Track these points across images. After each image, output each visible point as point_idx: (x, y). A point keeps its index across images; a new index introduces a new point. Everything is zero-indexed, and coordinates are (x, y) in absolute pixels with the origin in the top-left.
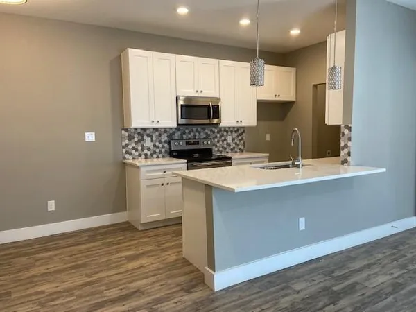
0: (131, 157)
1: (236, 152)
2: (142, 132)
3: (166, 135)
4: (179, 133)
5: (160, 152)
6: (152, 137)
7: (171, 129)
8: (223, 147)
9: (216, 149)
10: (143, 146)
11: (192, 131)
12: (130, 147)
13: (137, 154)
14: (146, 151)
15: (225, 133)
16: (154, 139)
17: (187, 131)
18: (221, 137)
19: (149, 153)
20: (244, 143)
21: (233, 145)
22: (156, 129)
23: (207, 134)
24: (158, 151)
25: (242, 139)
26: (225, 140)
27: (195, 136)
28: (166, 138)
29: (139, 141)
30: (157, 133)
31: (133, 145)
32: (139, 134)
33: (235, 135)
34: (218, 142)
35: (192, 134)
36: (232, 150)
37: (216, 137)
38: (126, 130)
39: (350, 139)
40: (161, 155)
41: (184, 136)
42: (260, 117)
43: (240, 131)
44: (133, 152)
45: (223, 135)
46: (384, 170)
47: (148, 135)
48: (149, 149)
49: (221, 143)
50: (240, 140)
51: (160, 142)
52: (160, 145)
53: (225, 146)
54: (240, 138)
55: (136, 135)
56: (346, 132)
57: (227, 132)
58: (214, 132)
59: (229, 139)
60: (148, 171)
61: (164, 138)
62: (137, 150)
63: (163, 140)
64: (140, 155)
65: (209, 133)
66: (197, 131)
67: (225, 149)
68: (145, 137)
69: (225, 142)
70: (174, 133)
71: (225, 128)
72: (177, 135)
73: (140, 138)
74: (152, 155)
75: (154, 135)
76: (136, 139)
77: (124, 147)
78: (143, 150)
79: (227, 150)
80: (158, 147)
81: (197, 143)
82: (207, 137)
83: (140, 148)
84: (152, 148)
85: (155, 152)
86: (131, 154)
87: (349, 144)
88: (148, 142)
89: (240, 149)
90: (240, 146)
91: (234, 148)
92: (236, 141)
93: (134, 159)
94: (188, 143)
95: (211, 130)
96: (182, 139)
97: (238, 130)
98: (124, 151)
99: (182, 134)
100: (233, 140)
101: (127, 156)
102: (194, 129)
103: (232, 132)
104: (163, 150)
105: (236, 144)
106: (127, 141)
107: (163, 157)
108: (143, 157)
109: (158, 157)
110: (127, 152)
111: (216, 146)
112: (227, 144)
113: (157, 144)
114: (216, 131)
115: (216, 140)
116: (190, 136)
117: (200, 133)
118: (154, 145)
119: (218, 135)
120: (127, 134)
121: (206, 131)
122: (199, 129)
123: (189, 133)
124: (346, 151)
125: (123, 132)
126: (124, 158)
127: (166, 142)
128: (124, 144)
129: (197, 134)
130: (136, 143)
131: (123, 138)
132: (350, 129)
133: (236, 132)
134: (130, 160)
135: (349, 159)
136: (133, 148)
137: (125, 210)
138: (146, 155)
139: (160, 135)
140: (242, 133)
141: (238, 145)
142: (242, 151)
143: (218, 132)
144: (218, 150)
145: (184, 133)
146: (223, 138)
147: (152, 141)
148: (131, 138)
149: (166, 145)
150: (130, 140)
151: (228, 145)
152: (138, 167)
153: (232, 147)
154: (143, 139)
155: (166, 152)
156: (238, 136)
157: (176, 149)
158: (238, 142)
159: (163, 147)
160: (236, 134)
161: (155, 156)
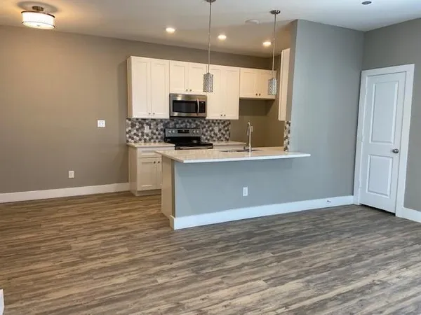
0: (133, 141)
1: (222, 141)
2: (143, 122)
3: (162, 124)
4: (173, 123)
5: (157, 138)
6: (150, 125)
7: (166, 120)
8: (211, 136)
9: (205, 138)
10: (142, 133)
11: (184, 121)
12: (132, 133)
13: (138, 138)
14: (145, 137)
15: (213, 125)
16: (152, 127)
17: (180, 122)
18: (209, 127)
19: (148, 138)
20: (229, 134)
21: (219, 135)
22: (154, 120)
23: (197, 124)
24: (155, 137)
25: (228, 130)
26: (213, 130)
27: (186, 125)
28: (162, 127)
29: (140, 128)
30: (155, 123)
31: (135, 131)
32: (140, 122)
33: (221, 126)
34: (207, 131)
35: (184, 124)
36: (218, 139)
37: (205, 127)
38: (130, 120)
39: (289, 132)
40: (157, 141)
41: (177, 126)
42: (241, 112)
43: (226, 123)
44: (135, 137)
45: (211, 126)
46: (309, 155)
47: (147, 124)
48: (147, 135)
49: (209, 132)
50: (226, 131)
51: (157, 130)
52: (157, 133)
53: (213, 135)
54: (226, 128)
55: (137, 124)
56: (287, 126)
57: (215, 123)
58: (203, 123)
59: (216, 129)
60: (143, 152)
61: (160, 126)
62: (138, 136)
63: (159, 129)
64: (140, 140)
65: (199, 123)
66: (188, 122)
67: (213, 137)
68: (145, 125)
69: (213, 132)
70: (168, 123)
71: (213, 120)
72: (172, 124)
73: (140, 125)
74: (150, 140)
75: (152, 124)
76: (137, 127)
77: (127, 133)
78: (143, 136)
79: (214, 139)
80: (155, 134)
81: (187, 132)
82: (197, 127)
83: (140, 134)
84: (150, 134)
85: (152, 138)
86: (133, 139)
87: (289, 136)
88: (147, 130)
89: (226, 138)
90: (226, 136)
91: (220, 137)
92: (222, 131)
93: (135, 142)
94: (179, 132)
95: (201, 122)
96: (175, 128)
97: (224, 122)
98: (128, 136)
99: (175, 124)
100: (220, 130)
101: (130, 140)
102: (186, 121)
103: (219, 123)
104: (159, 137)
105: (222, 134)
106: (130, 128)
107: (159, 142)
108: (143, 141)
109: (155, 142)
110: (130, 137)
111: (205, 135)
112: (214, 133)
113: (155, 131)
114: (205, 122)
115: (205, 130)
116: (182, 126)
117: (190, 123)
118: (152, 133)
119: (207, 126)
120: (130, 122)
121: (197, 122)
122: (190, 120)
123: (182, 123)
124: (287, 141)
125: (127, 120)
126: (128, 141)
127: (161, 130)
128: (127, 130)
129: (188, 124)
130: (137, 130)
131: (127, 125)
132: (289, 124)
133: (222, 124)
134: (132, 143)
135: (288, 146)
136: (135, 134)
137: (128, 182)
138: (145, 140)
139: (157, 124)
140: (228, 125)
141: (224, 135)
142: (227, 140)
143: (207, 123)
144: (206, 139)
145: (178, 123)
146: (211, 128)
147: (150, 128)
148: (133, 125)
149: (162, 133)
150: (132, 127)
151: (216, 134)
152: (136, 148)
153: (218, 136)
154: (143, 127)
155: (161, 138)
156: (224, 127)
157: (169, 136)
158: (224, 133)
159: (159, 134)
160: (223, 126)
161: (152, 141)
